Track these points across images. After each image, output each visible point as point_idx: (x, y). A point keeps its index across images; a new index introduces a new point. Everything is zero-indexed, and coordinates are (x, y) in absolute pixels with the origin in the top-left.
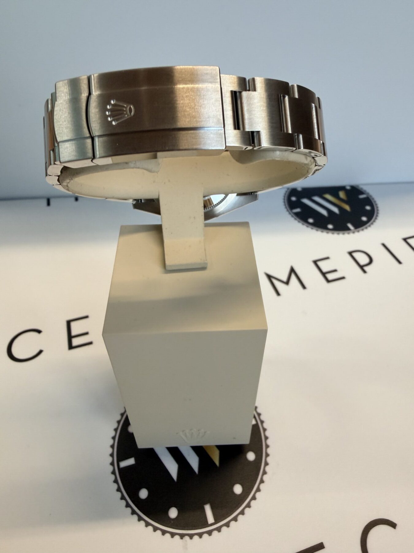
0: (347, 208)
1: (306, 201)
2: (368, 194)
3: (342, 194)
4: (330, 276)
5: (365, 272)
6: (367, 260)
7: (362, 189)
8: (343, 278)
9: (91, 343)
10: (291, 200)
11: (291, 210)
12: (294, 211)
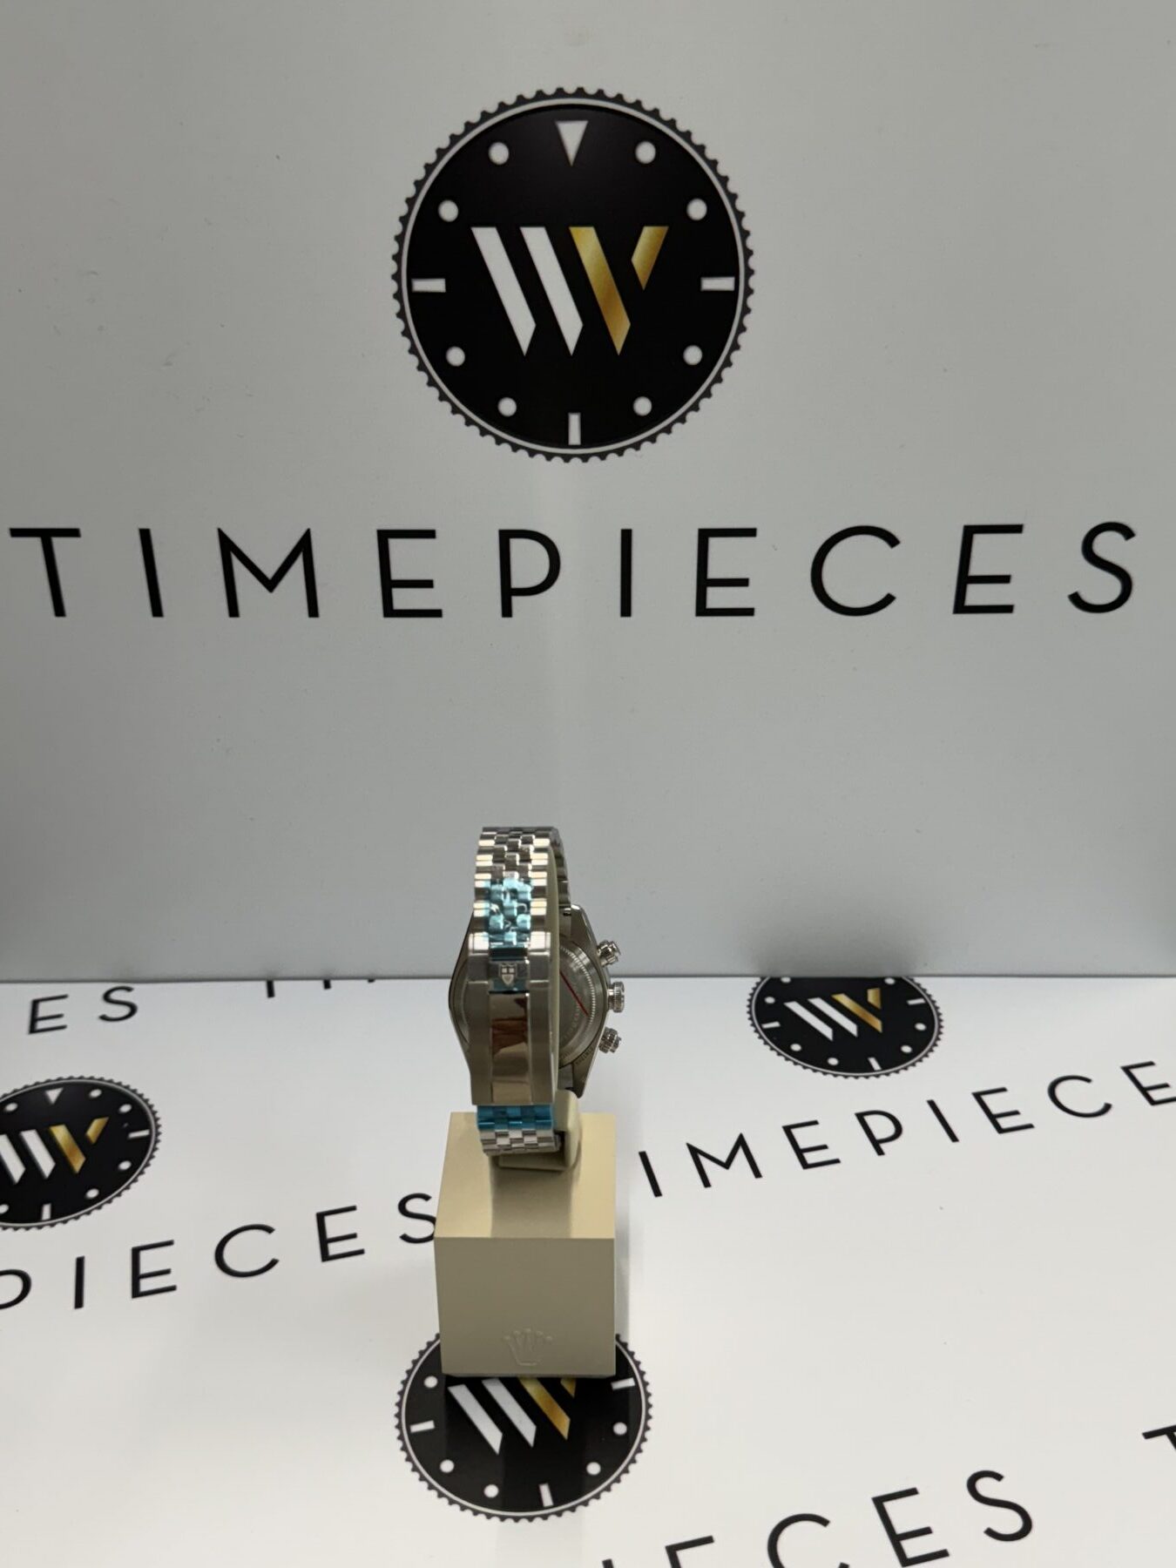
0: (877, 1024)
1: (794, 1007)
2: (929, 996)
3: (873, 996)
4: (811, 1158)
5: (880, 1152)
6: (891, 1130)
7: (919, 985)
8: (837, 1161)
9: (361, 1252)
10: (765, 1003)
11: (761, 1022)
12: (766, 1026)
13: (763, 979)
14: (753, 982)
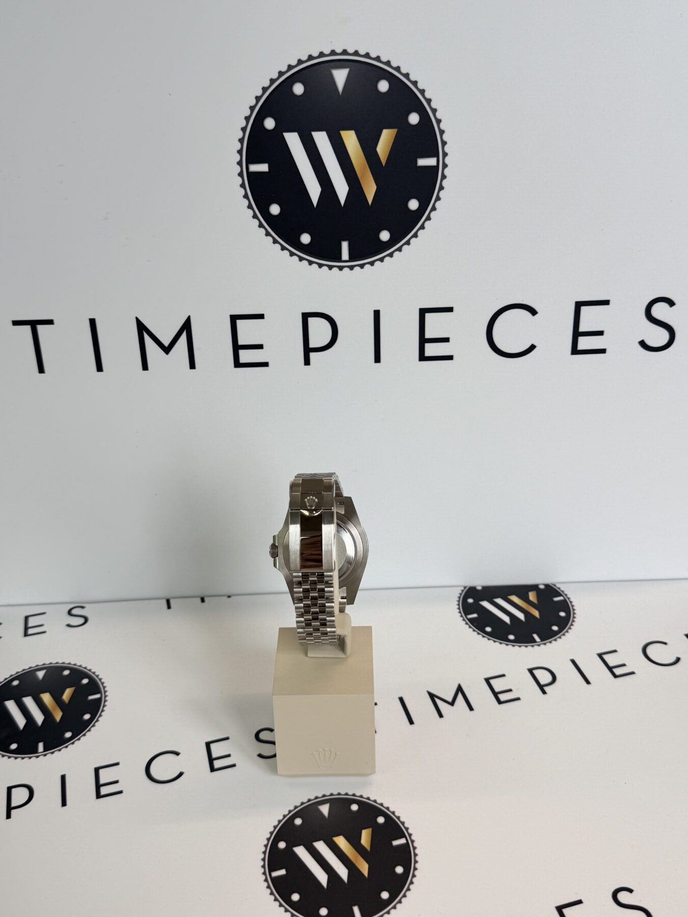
0: (536, 613)
1: (485, 604)
2: (566, 595)
3: (532, 596)
4: (503, 697)
5: (544, 692)
6: (549, 679)
8: (518, 699)
9: (234, 765)
10: (467, 602)
11: (466, 615)
12: (470, 616)
13: (465, 588)
14: (459, 590)
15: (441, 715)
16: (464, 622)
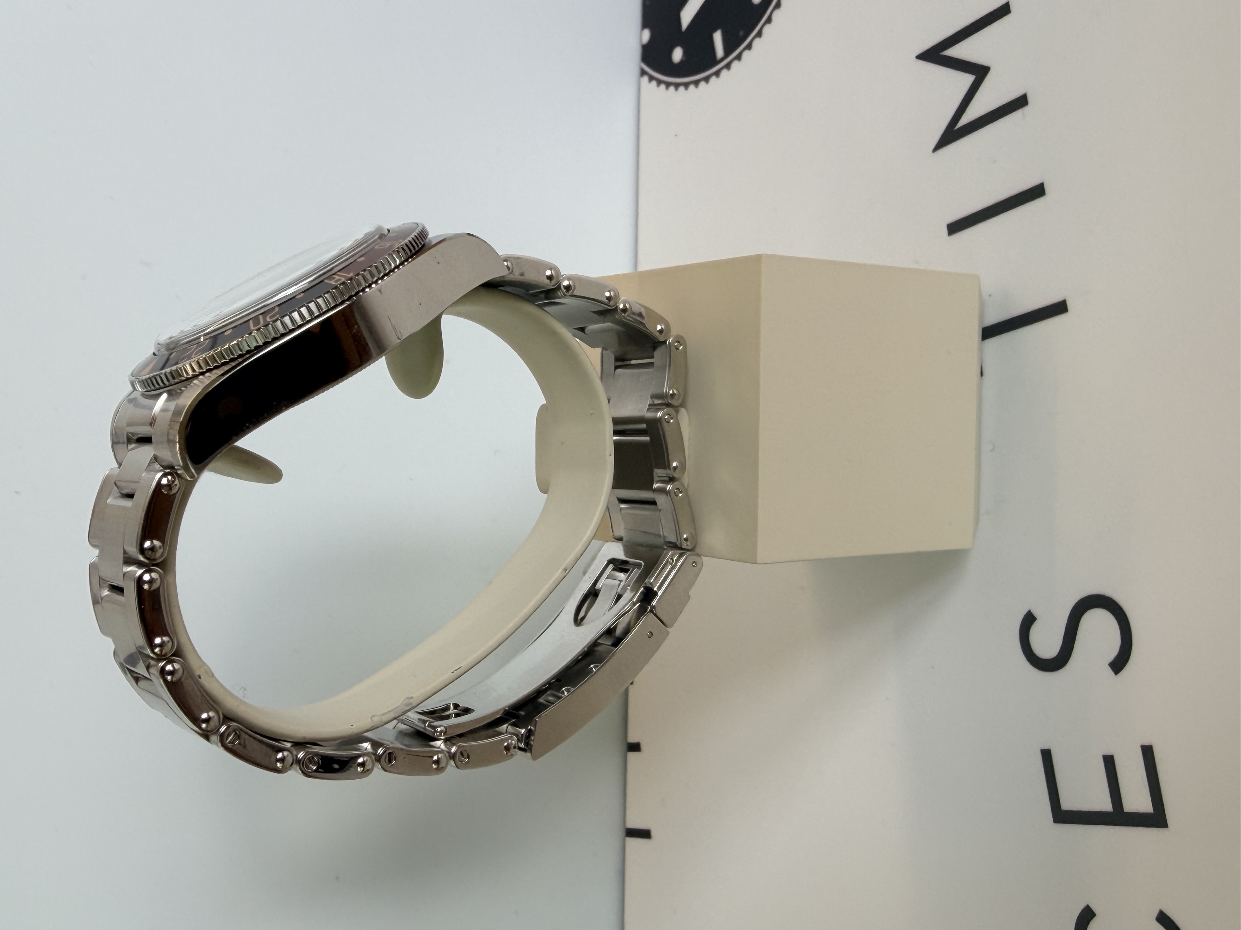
9: (1147, 752)
10: (682, 62)
11: (714, 61)
12: (720, 51)
13: (643, 73)
14: (649, 88)
15: (1021, 102)
16: (735, 65)
